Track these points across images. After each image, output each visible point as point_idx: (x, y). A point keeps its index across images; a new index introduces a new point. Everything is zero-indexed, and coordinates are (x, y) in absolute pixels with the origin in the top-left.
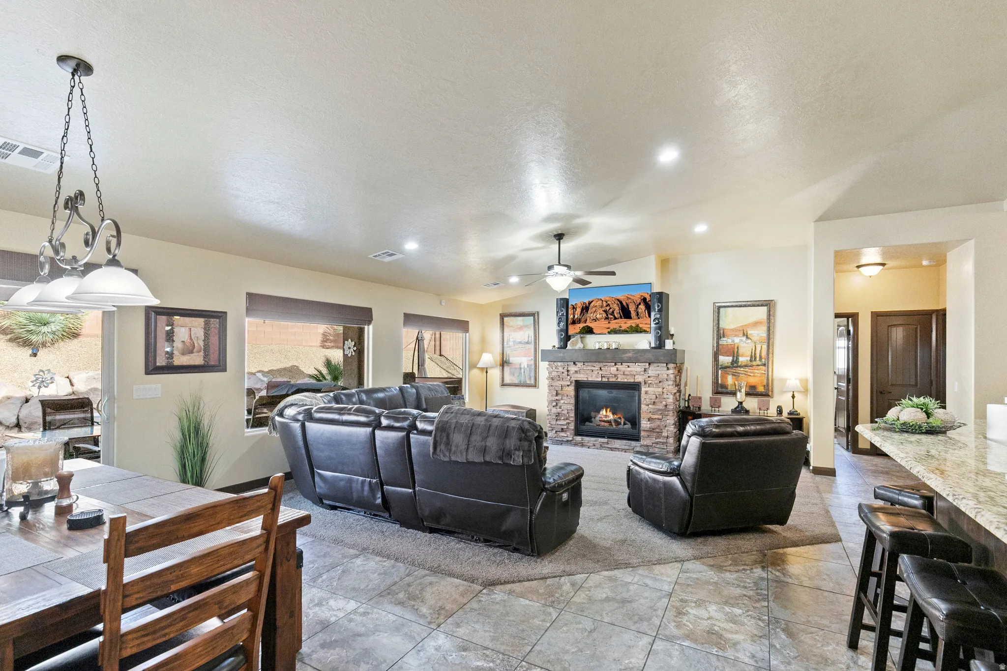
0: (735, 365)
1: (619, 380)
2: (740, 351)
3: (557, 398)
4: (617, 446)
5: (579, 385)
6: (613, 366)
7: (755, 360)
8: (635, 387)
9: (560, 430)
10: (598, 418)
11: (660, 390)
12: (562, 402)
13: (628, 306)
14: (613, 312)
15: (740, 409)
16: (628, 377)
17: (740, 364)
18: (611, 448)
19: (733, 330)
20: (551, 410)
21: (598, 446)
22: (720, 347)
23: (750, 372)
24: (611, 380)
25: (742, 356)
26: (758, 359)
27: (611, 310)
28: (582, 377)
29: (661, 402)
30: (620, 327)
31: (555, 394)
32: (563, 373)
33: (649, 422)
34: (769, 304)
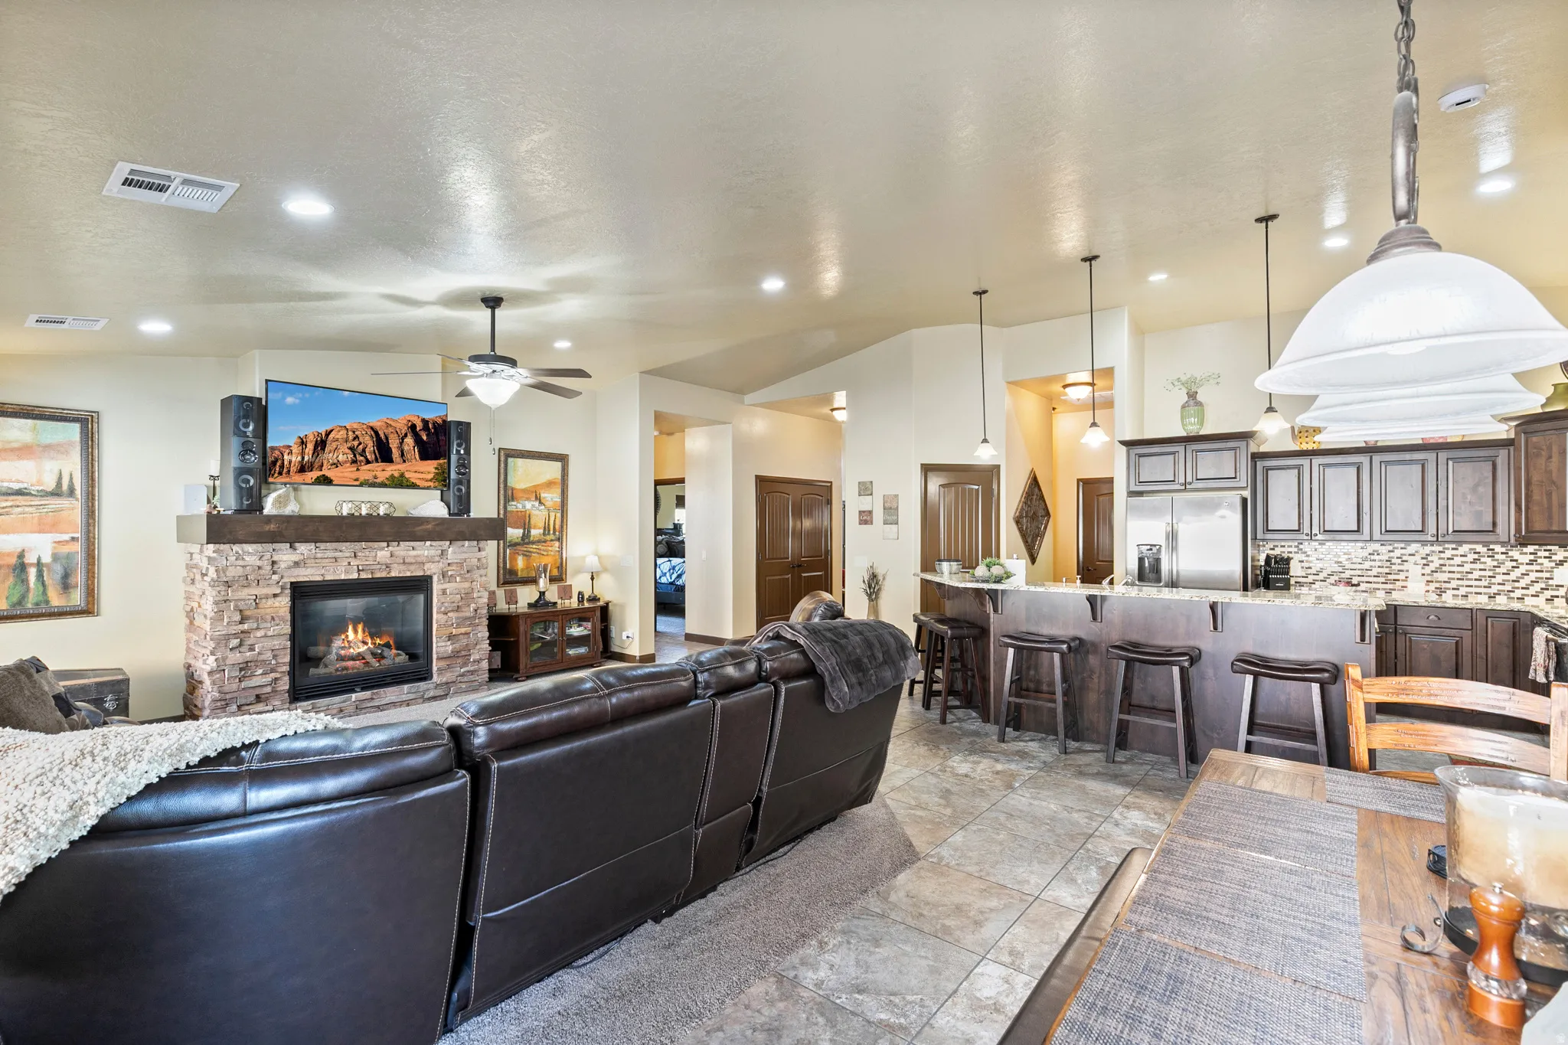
0: (527, 540)
1: (393, 574)
2: (533, 522)
3: (241, 627)
4: (393, 699)
5: (301, 593)
6: (383, 549)
7: (549, 534)
8: (420, 585)
9: (253, 699)
10: (333, 657)
11: (467, 585)
12: (259, 634)
13: (387, 438)
14: (364, 450)
15: (541, 602)
16: (412, 568)
17: (532, 539)
18: (378, 707)
19: (524, 491)
20: (224, 659)
21: (352, 709)
22: (508, 515)
23: (544, 550)
24: (378, 575)
25: (535, 528)
26: (551, 532)
27: (361, 447)
28: (309, 574)
29: (469, 606)
30: (375, 477)
31: (238, 618)
32: (259, 568)
33: (449, 643)
34: (562, 459)
